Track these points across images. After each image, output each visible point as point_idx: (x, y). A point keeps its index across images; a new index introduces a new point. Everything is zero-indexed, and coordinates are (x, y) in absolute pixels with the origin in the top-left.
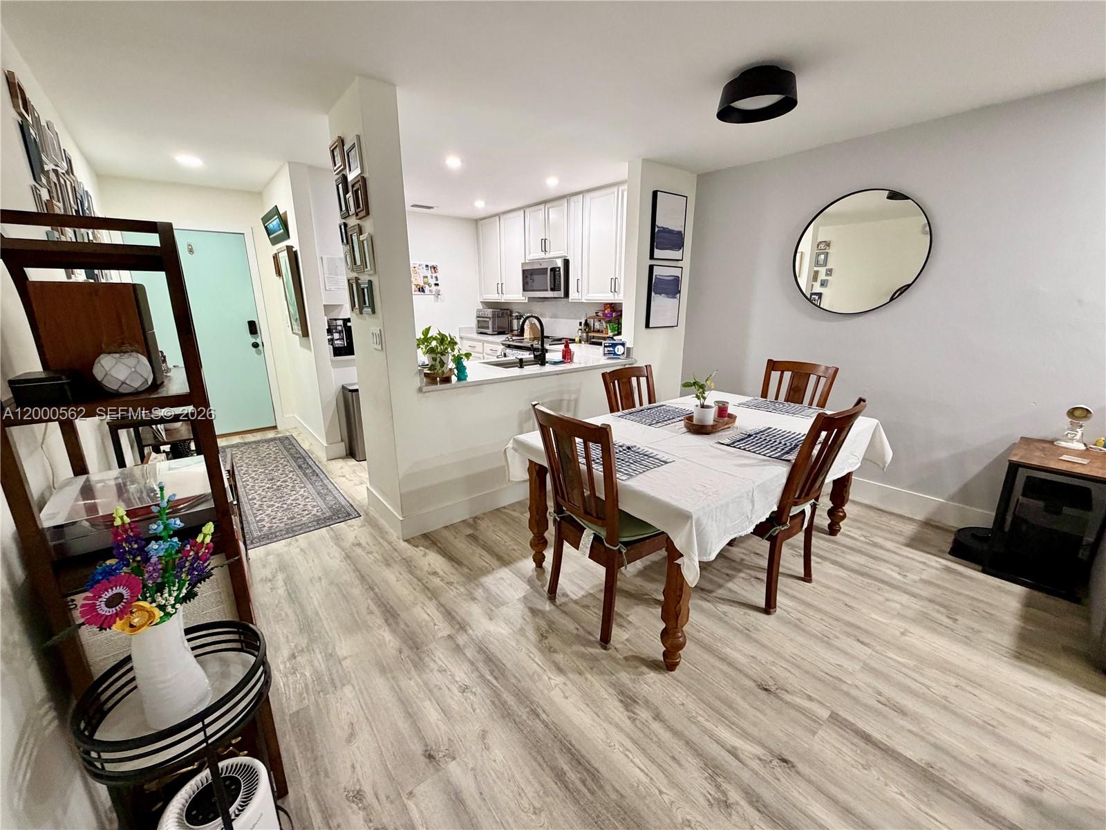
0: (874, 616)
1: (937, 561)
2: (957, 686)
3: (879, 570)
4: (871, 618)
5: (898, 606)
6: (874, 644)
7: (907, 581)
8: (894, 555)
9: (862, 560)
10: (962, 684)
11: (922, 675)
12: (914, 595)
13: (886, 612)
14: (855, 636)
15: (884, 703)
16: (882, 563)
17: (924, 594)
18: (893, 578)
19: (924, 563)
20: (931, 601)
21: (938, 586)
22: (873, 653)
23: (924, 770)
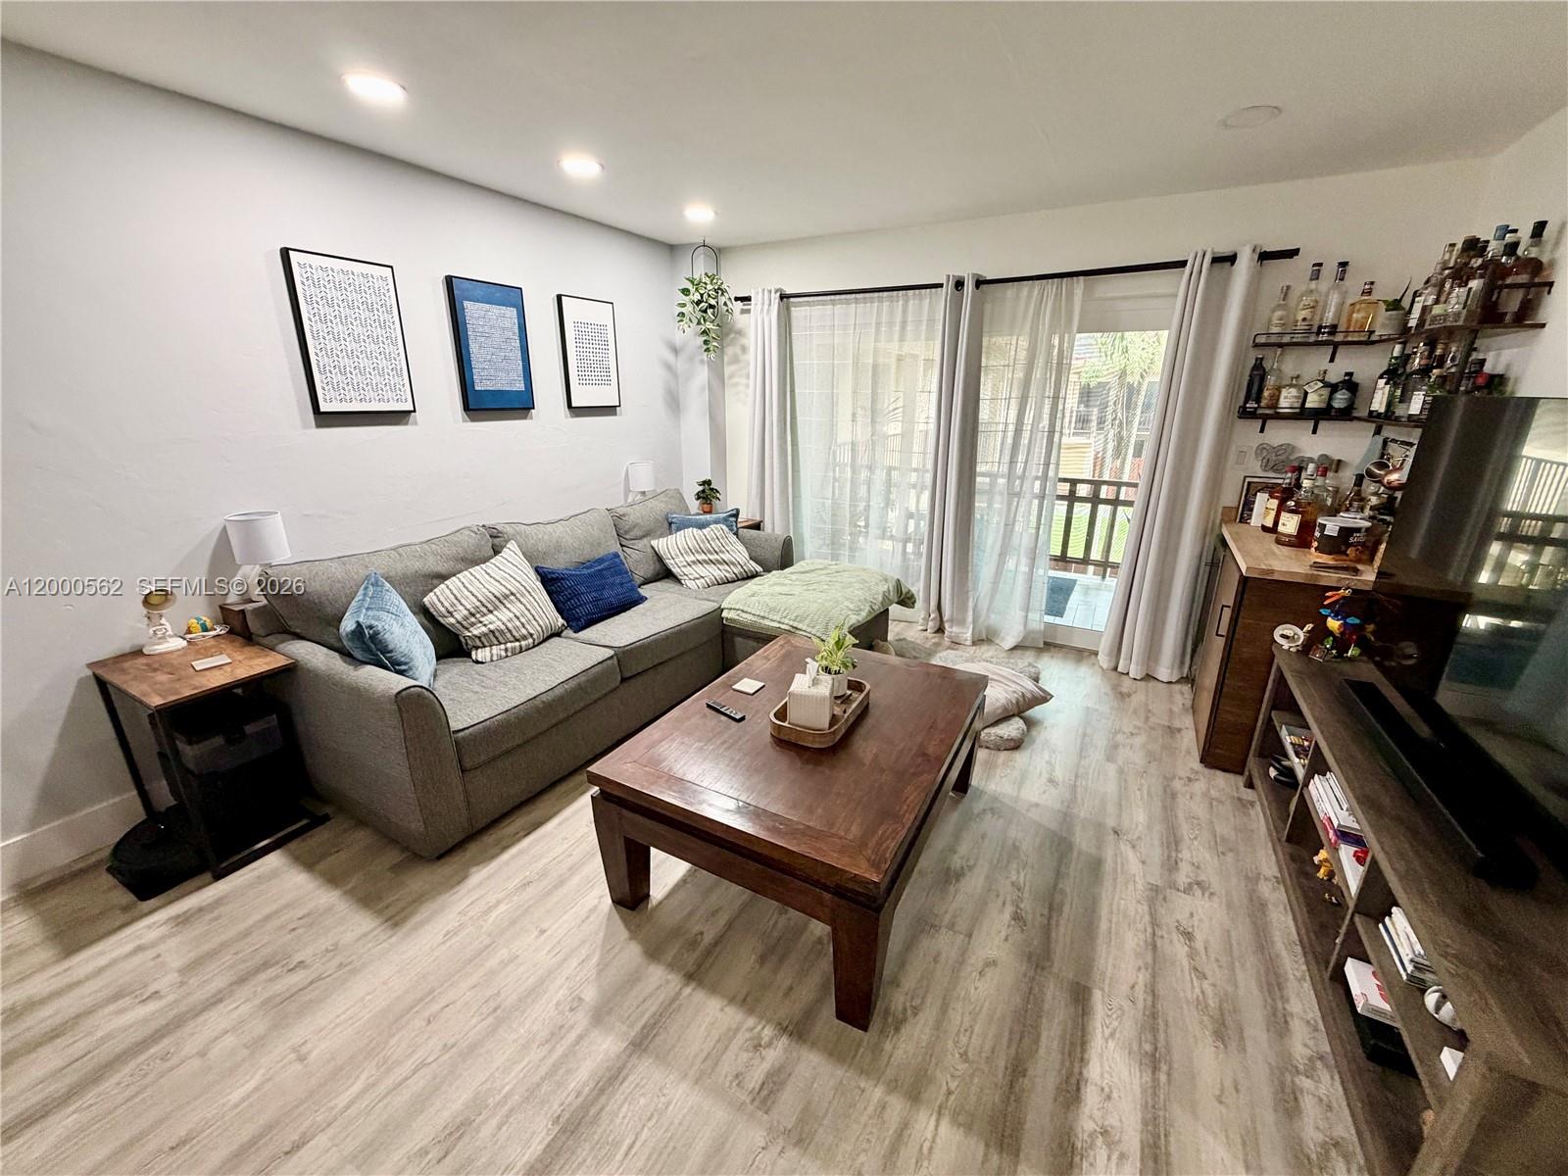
0: (236, 1096)
1: (149, 927)
2: (429, 1022)
3: (103, 1040)
4: (236, 1106)
5: (229, 1040)
6: (307, 1123)
7: (171, 998)
8: (77, 992)
9: (49, 1059)
10: (427, 1014)
11: (398, 1063)
12: (216, 1000)
13: (233, 1070)
14: (273, 1159)
15: (442, 1154)
16: (88, 1023)
17: (220, 983)
18: (146, 1020)
19: (140, 949)
20: (242, 980)
21: (212, 955)
22: (330, 1131)
23: (563, 1130)
